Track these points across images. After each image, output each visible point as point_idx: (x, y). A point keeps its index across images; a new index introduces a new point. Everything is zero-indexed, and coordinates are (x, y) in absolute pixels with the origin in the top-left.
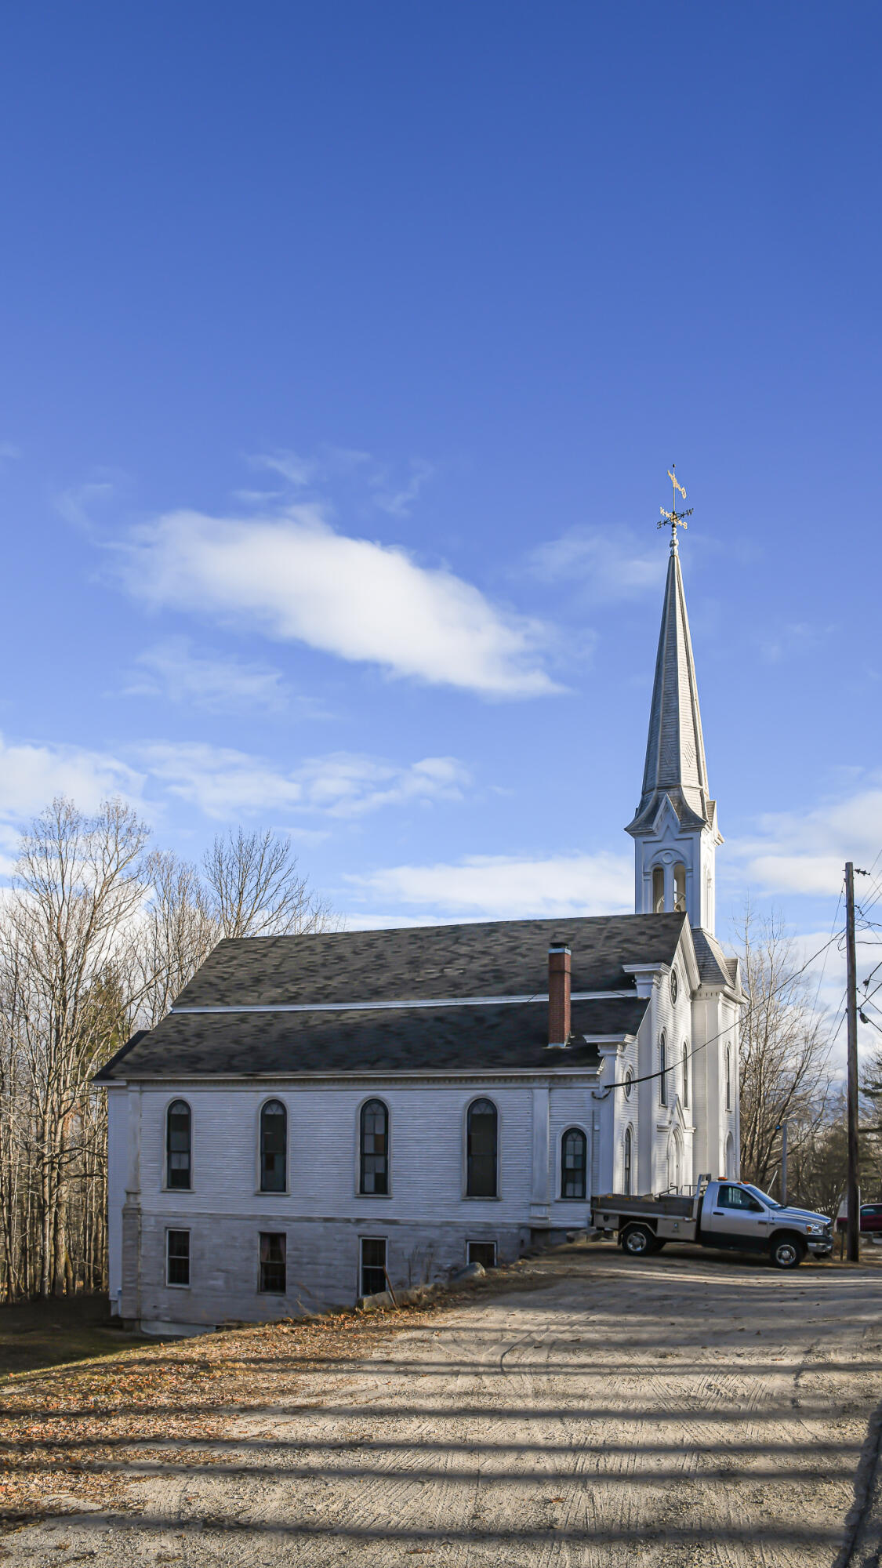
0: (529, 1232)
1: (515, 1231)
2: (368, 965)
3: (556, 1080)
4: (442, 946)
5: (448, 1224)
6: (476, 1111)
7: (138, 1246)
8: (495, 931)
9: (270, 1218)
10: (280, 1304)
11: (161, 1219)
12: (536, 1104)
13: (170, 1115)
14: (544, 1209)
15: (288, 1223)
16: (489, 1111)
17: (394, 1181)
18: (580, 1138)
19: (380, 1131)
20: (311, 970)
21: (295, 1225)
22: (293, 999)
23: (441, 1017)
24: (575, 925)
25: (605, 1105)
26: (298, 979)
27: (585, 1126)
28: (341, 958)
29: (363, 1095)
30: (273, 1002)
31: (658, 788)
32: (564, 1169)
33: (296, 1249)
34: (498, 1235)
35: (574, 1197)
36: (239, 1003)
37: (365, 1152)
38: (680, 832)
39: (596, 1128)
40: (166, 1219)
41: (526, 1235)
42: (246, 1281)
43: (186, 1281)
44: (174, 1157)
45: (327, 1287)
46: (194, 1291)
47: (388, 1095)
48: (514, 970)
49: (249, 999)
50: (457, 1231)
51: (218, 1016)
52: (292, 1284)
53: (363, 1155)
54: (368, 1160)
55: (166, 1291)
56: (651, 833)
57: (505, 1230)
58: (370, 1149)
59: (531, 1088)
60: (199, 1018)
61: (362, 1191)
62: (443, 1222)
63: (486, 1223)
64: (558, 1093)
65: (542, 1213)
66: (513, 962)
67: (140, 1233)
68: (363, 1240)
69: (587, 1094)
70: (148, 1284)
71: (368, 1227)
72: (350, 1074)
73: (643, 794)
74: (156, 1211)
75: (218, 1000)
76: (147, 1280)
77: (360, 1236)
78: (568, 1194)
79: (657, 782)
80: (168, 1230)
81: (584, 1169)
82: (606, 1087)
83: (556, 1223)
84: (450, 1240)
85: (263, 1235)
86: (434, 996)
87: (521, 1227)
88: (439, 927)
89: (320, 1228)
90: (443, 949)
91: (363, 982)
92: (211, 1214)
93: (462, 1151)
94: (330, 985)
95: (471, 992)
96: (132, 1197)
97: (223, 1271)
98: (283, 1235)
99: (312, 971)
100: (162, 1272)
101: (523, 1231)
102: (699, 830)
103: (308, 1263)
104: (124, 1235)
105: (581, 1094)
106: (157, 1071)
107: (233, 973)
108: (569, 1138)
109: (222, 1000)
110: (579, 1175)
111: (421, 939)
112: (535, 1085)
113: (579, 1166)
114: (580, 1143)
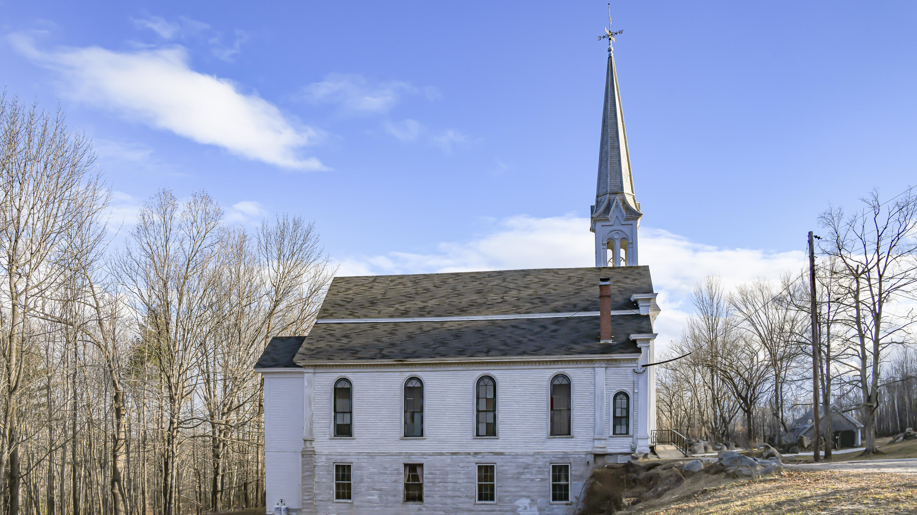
0: (593, 456)
1: (583, 456)
2: (449, 295)
3: (610, 362)
4: (495, 283)
5: (538, 453)
6: (556, 382)
7: (312, 476)
8: (528, 275)
9: (412, 454)
10: (420, 510)
11: (330, 457)
12: (597, 377)
13: (335, 389)
14: (603, 442)
15: (425, 457)
16: (565, 382)
17: (500, 428)
18: (625, 398)
19: (490, 396)
20: (409, 297)
21: (430, 458)
22: (405, 314)
23: (515, 325)
24: (583, 272)
25: (642, 378)
26: (402, 302)
27: (628, 390)
28: (427, 290)
29: (479, 373)
30: (391, 317)
31: (610, 194)
32: (615, 417)
33: (431, 474)
34: (572, 459)
35: (621, 434)
36: (366, 316)
37: (480, 410)
38: (625, 220)
39: (636, 391)
40: (334, 457)
41: (591, 458)
42: (395, 496)
43: (349, 498)
44: (338, 415)
45: (454, 497)
46: (355, 503)
47: (496, 373)
48: (552, 298)
49: (373, 314)
50: (544, 458)
51: (354, 325)
52: (428, 496)
53: (478, 411)
54: (481, 414)
55: (334, 504)
56: (607, 220)
57: (577, 456)
58: (483, 407)
59: (594, 368)
60: (340, 326)
61: (478, 435)
62: (535, 452)
63: (564, 452)
64: (611, 370)
65: (601, 445)
66: (550, 293)
67: (315, 466)
68: (479, 466)
69: (630, 370)
70: (321, 501)
71: (483, 457)
72: (473, 359)
73: (597, 197)
74: (326, 452)
75: (350, 315)
76: (320, 498)
77: (476, 463)
78: (617, 433)
79: (609, 190)
80: (335, 464)
81: (627, 417)
82: (643, 366)
83: (610, 451)
84: (540, 463)
85: (406, 465)
86: (505, 313)
87: (587, 453)
88: (488, 272)
89: (448, 459)
90: (496, 285)
91: (450, 304)
92: (368, 453)
93: (548, 408)
94: (428, 306)
95: (529, 310)
96: (308, 444)
97: (377, 490)
98: (421, 465)
99: (410, 297)
100: (332, 492)
101: (588, 456)
102: (637, 219)
103: (440, 482)
104: (303, 468)
105: (626, 370)
106: (329, 359)
107: (353, 299)
108: (618, 398)
109: (352, 314)
110: (624, 421)
111: (480, 279)
112: (596, 365)
113: (624, 414)
114: (624, 401)
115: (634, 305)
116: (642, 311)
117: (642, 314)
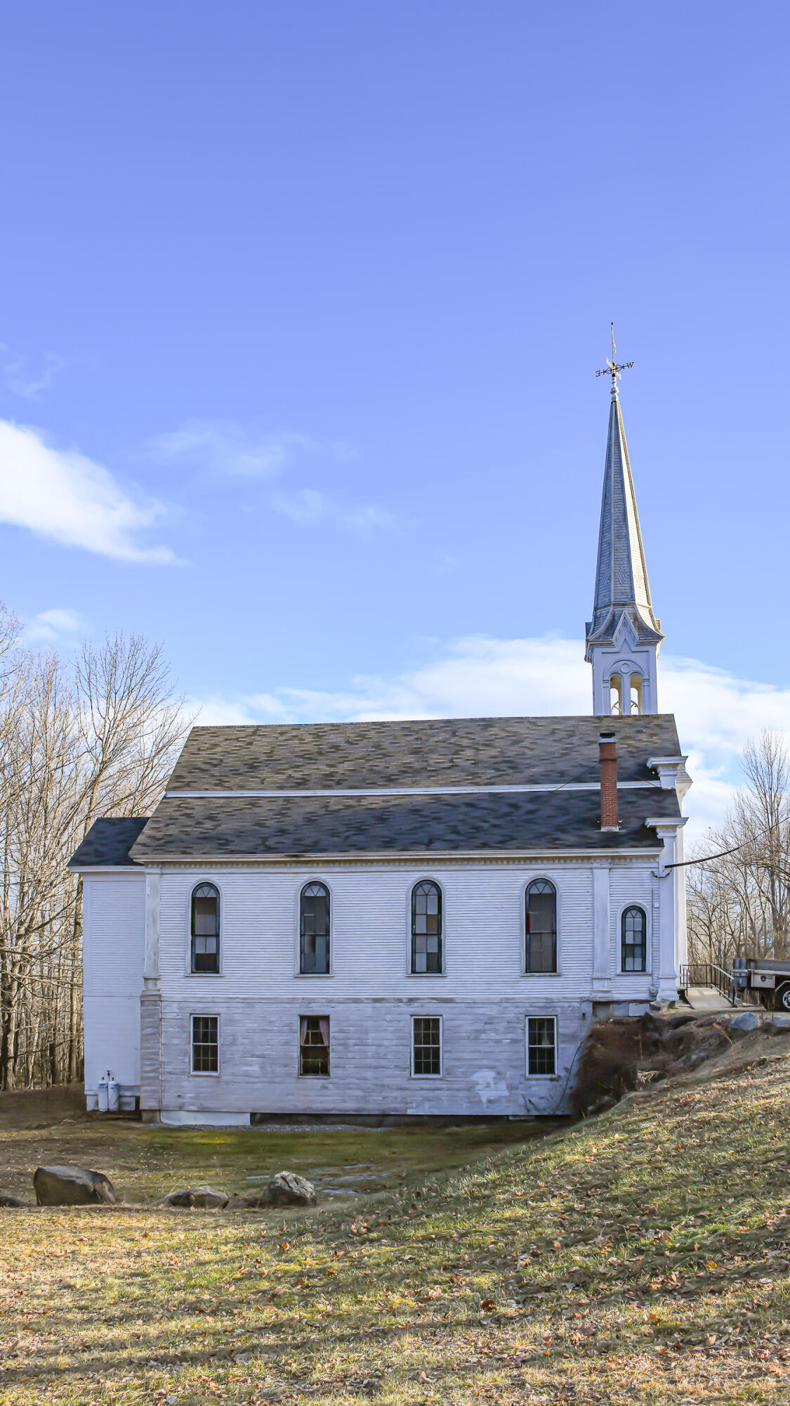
0: (591, 1004)
1: (576, 1005)
2: (369, 755)
3: (616, 861)
4: (440, 738)
5: (507, 1000)
6: (534, 891)
7: (157, 1034)
8: (492, 726)
9: (311, 1001)
10: (324, 1087)
11: (185, 1005)
12: (596, 883)
13: (194, 899)
14: (606, 983)
15: (332, 1005)
16: (547, 891)
17: (448, 961)
18: (639, 915)
19: (433, 911)
20: (308, 758)
21: (340, 1007)
22: (302, 783)
23: (471, 803)
24: (572, 723)
25: (664, 885)
26: (298, 766)
27: (645, 904)
28: (336, 748)
29: (414, 875)
30: (281, 788)
31: (614, 605)
32: (624, 945)
33: (341, 1031)
34: (558, 1009)
35: (634, 971)
36: (241, 787)
37: (417, 932)
38: (637, 645)
39: (656, 905)
40: (192, 1004)
41: (588, 1008)
42: (285, 1066)
43: (215, 1069)
44: (198, 940)
45: (376, 1067)
46: (224, 1078)
47: (442, 876)
48: (528, 761)
49: (253, 785)
50: (517, 1007)
51: (223, 801)
52: (336, 1067)
53: (414, 935)
54: (418, 939)
55: (190, 1079)
56: (611, 645)
57: (566, 1005)
58: (421, 928)
59: (591, 869)
60: (201, 802)
61: (413, 972)
62: (501, 999)
63: (546, 998)
64: (618, 873)
65: (604, 987)
66: (524, 754)
67: (161, 1020)
68: (415, 1019)
69: (646, 874)
70: (170, 1073)
71: (422, 1006)
72: (406, 855)
73: (596, 609)
74: (178, 997)
75: (216, 785)
76: (168, 1068)
77: (412, 1015)
78: (627, 969)
79: (612, 599)
80: (192, 1016)
81: (643, 945)
82: (666, 867)
83: (617, 996)
84: (510, 1016)
85: (302, 1018)
86: (454, 784)
87: (583, 1001)
88: (429, 721)
89: (368, 1009)
90: (443, 742)
91: (372, 770)
92: (244, 999)
93: (522, 930)
94: (337, 772)
95: (492, 781)
96: (151, 983)
97: (258, 1057)
98: (327, 1018)
99: (310, 759)
100: (187, 1060)
101: (585, 1004)
102: (656, 643)
103: (356, 1045)
104: (142, 1023)
105: (641, 872)
106: (184, 853)
107: (221, 760)
108: (629, 915)
109: (220, 784)
110: (638, 951)
111: (417, 732)
112: (595, 865)
113: (639, 941)
114: (639, 920)
115: (652, 774)
116: (665, 783)
117: (664, 787)
